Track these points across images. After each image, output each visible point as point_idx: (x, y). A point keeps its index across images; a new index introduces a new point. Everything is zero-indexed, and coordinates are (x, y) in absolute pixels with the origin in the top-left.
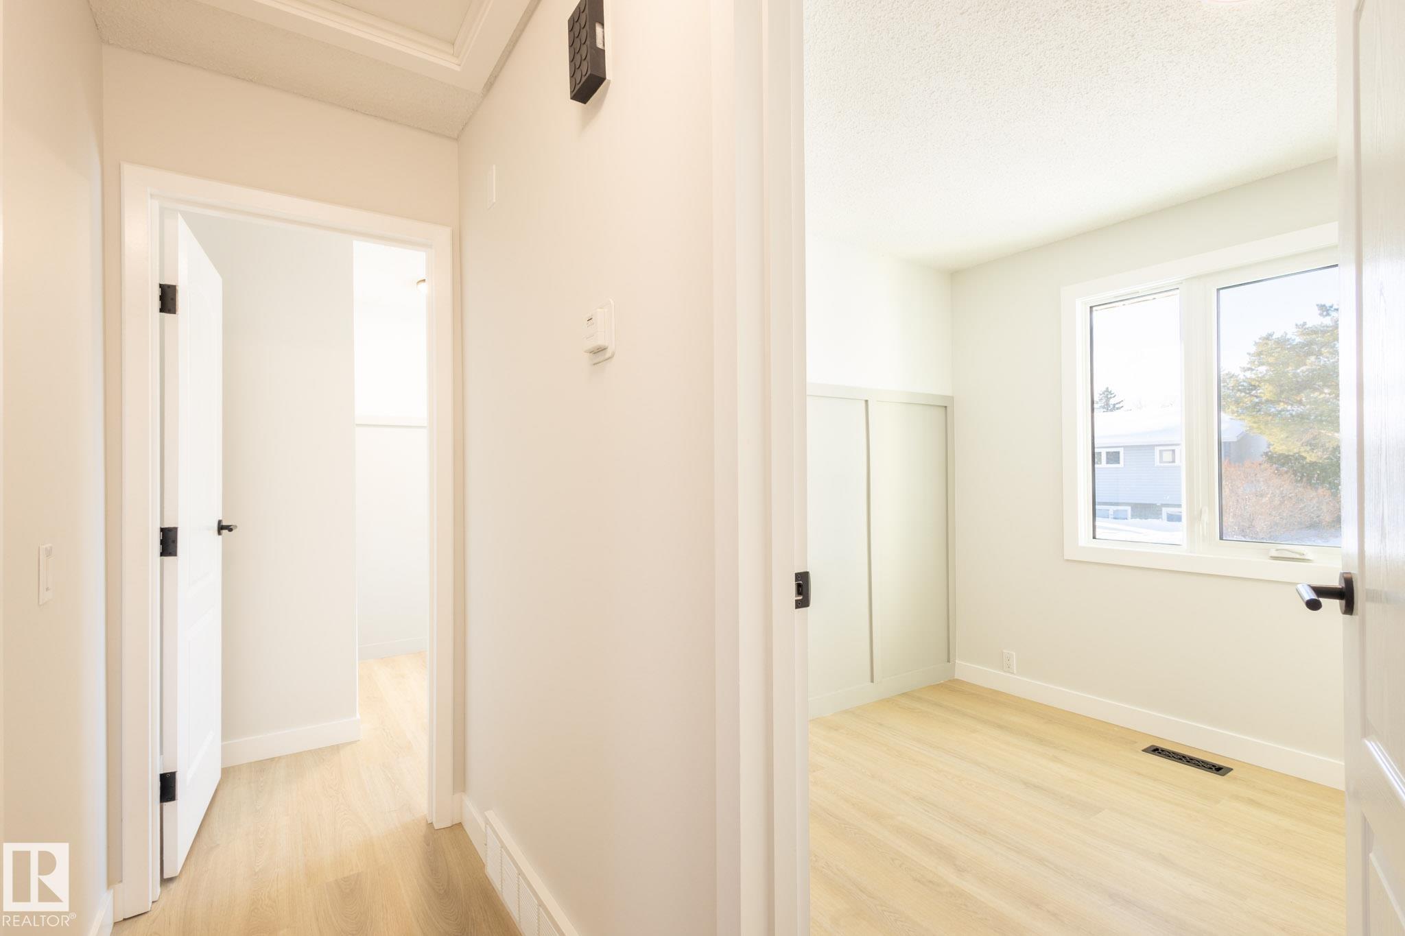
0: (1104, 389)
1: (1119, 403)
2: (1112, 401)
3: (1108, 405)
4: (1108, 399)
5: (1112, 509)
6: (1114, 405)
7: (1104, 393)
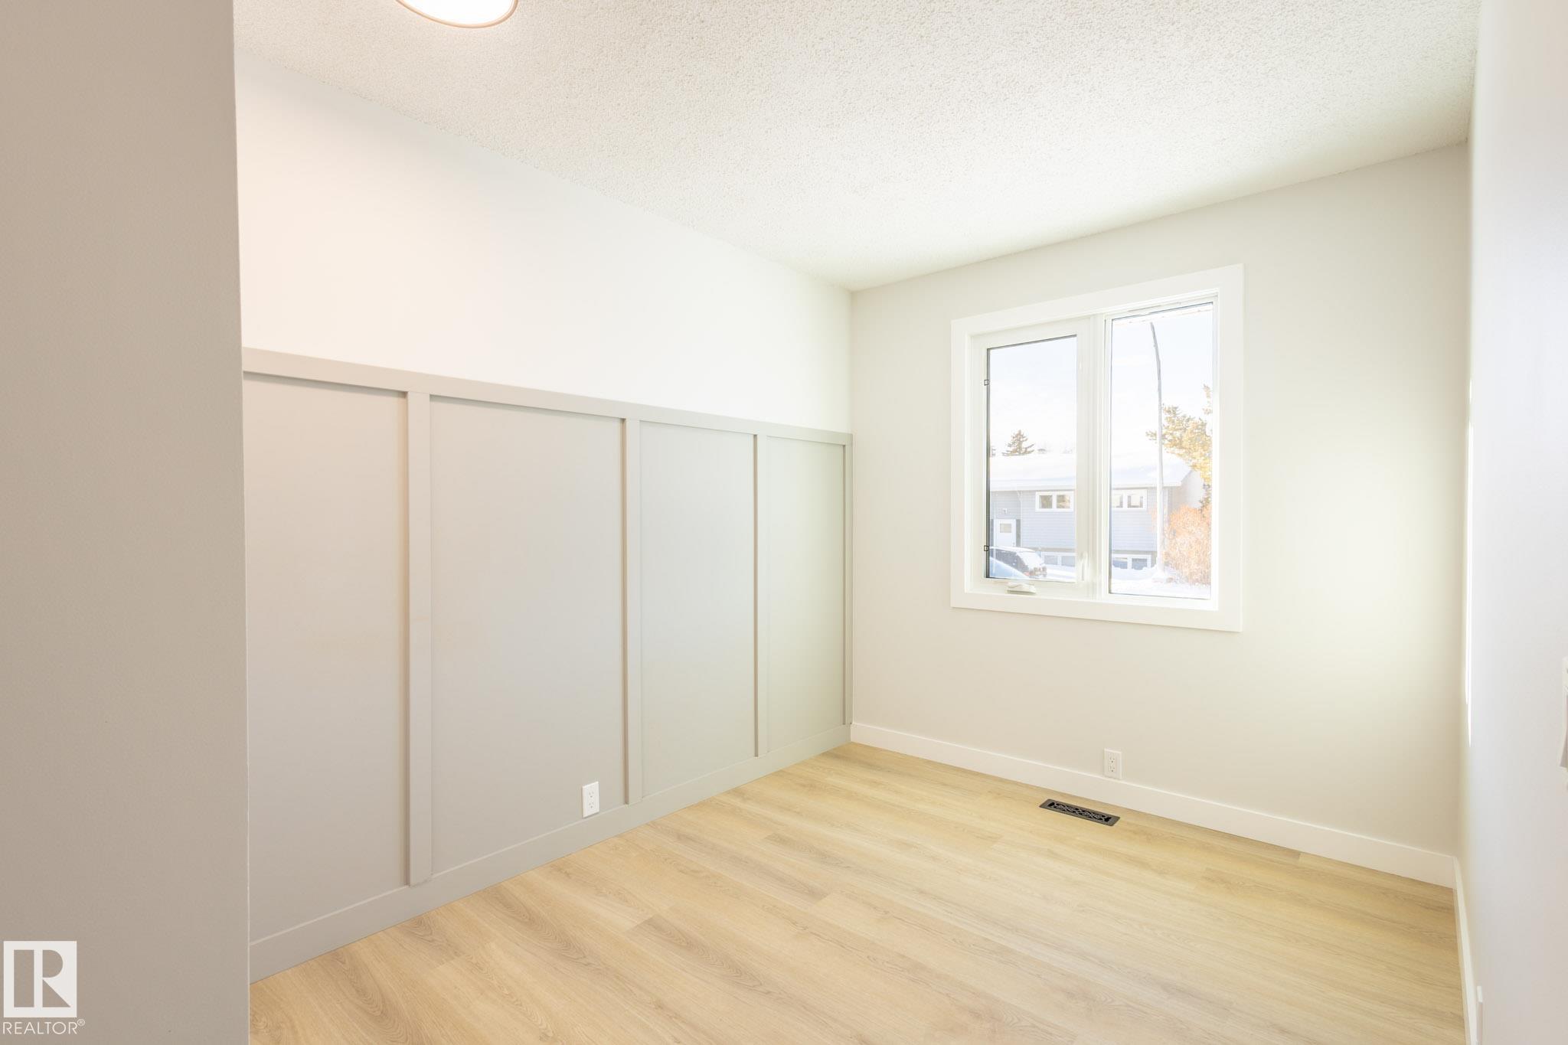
0: (1017, 433)
1: (1031, 446)
2: (1024, 445)
3: (1020, 448)
4: (1020, 443)
5: (1060, 555)
6: (1026, 448)
7: (1016, 436)
